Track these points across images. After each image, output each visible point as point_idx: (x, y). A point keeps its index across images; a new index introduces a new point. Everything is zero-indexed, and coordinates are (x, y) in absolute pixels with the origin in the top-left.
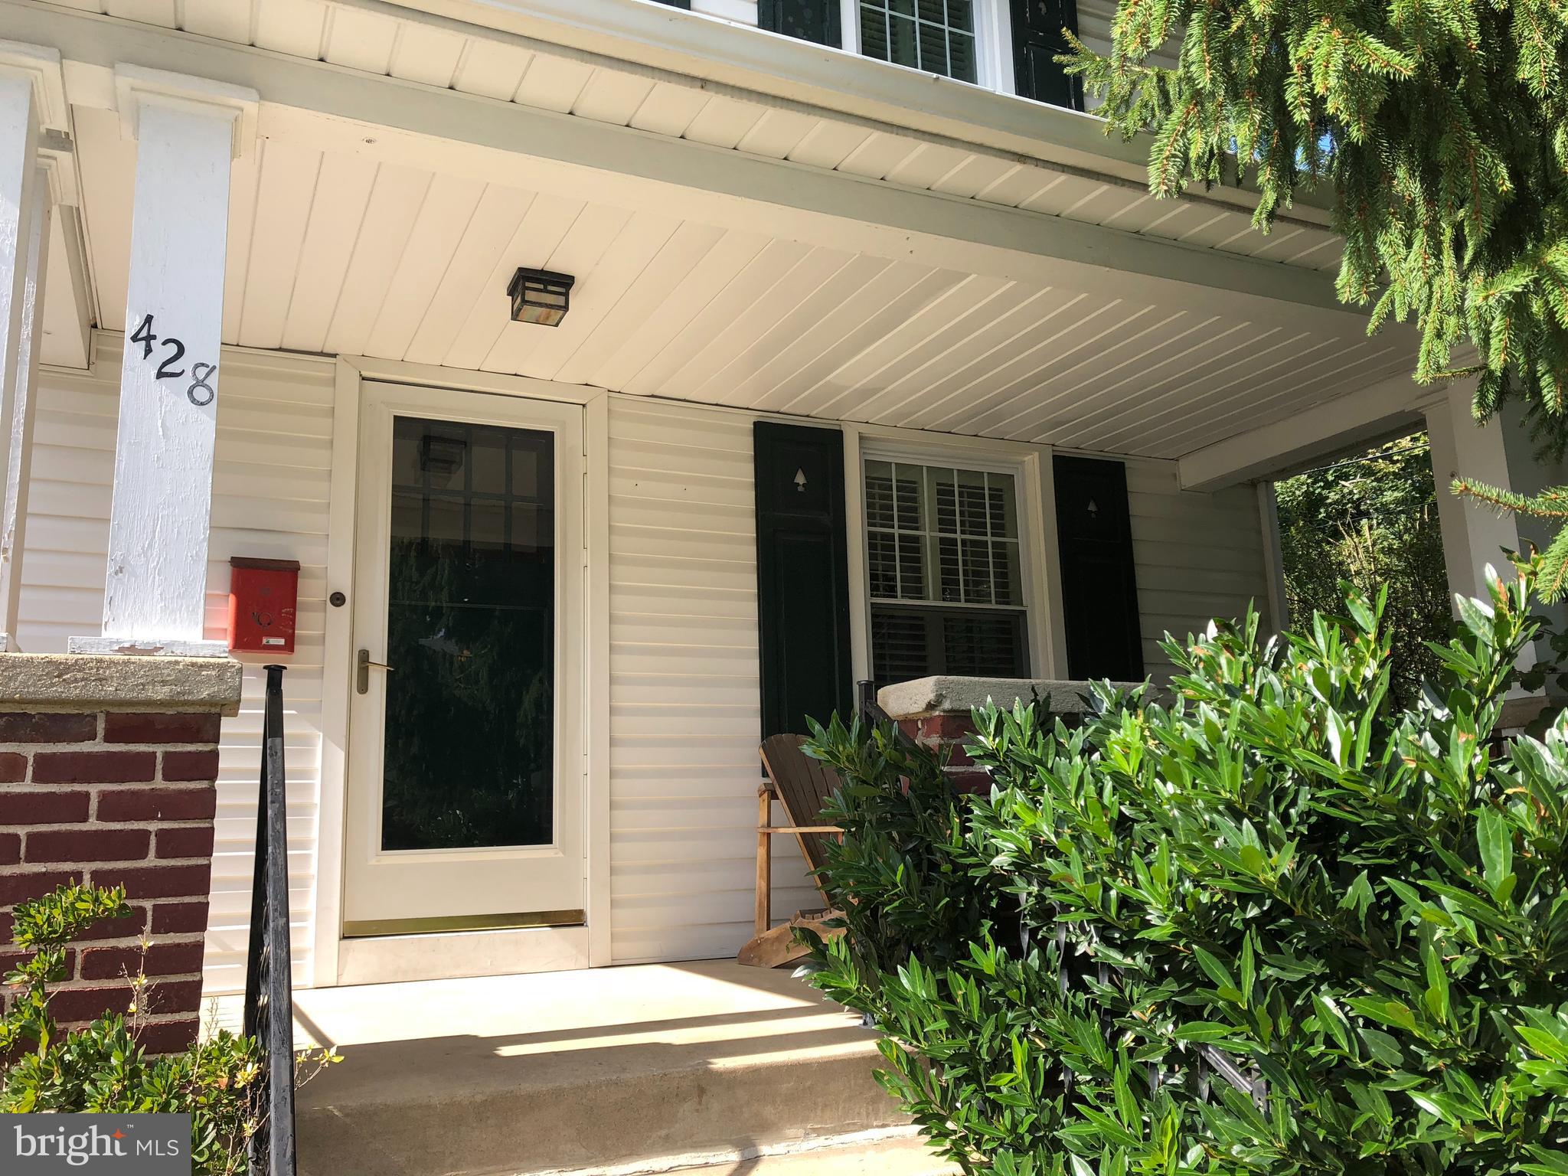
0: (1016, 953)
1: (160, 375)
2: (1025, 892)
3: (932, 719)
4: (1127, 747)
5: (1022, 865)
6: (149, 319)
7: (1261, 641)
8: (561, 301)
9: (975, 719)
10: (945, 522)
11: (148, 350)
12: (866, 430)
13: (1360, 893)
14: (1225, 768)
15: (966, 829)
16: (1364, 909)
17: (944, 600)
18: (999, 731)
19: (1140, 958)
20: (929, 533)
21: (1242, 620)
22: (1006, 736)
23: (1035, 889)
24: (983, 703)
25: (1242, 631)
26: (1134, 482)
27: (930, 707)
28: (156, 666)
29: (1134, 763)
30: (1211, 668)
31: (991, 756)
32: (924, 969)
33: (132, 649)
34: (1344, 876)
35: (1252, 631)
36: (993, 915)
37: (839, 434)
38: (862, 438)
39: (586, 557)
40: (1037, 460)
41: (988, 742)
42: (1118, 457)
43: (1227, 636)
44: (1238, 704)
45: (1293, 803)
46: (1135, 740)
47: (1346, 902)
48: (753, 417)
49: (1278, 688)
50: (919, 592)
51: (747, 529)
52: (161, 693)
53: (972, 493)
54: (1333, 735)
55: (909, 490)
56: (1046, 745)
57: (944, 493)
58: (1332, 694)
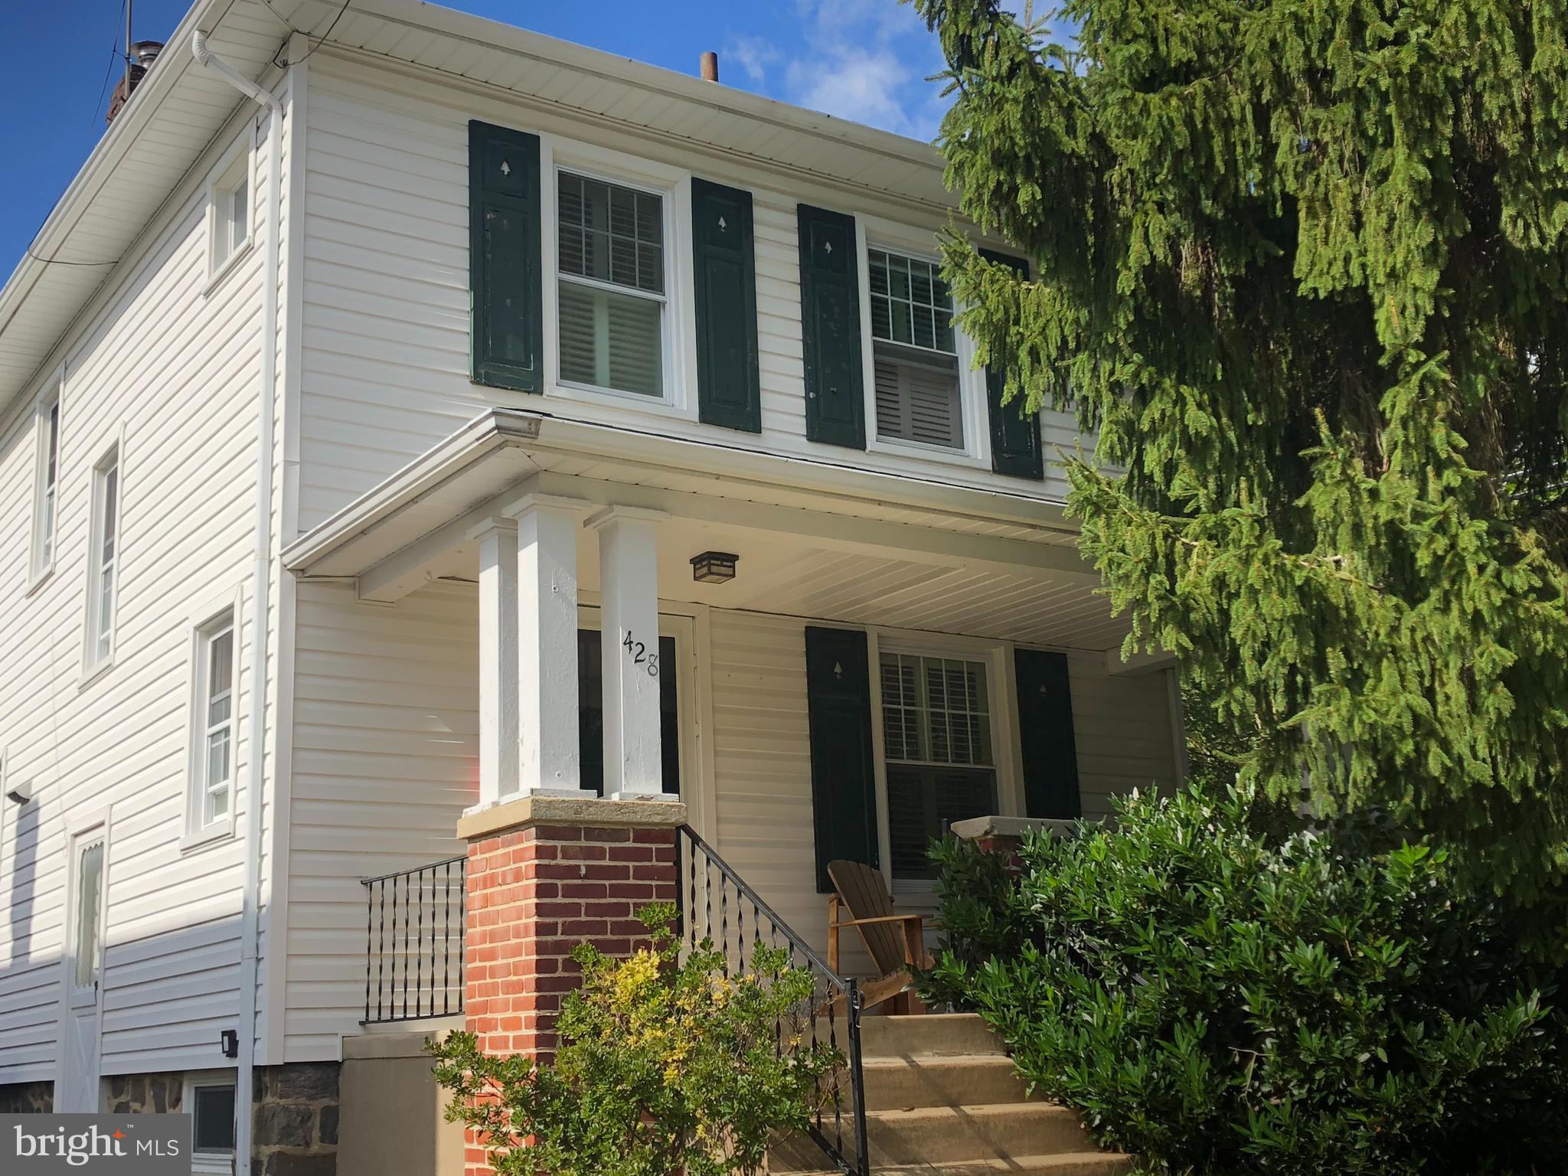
0: (1043, 952)
1: (636, 661)
2: (1048, 922)
3: (986, 840)
4: (1098, 849)
5: (1047, 908)
6: (630, 633)
7: (1159, 799)
8: (730, 571)
9: (1023, 838)
10: (935, 699)
11: (631, 649)
12: (885, 632)
13: (1191, 896)
14: (1143, 852)
15: (1017, 892)
16: (1192, 902)
17: (935, 760)
18: (1034, 844)
19: (1106, 941)
20: (924, 709)
21: (1150, 788)
22: (1038, 845)
23: (1054, 919)
24: (1026, 829)
25: (1150, 795)
26: (1074, 669)
27: (987, 833)
28: (654, 806)
29: (1103, 856)
30: (1137, 811)
31: (1030, 856)
32: (999, 963)
33: (642, 798)
34: (1184, 889)
35: (1155, 795)
36: (1031, 936)
37: (864, 635)
38: (879, 636)
39: (699, 729)
40: (1003, 654)
41: (1030, 849)
42: (1062, 650)
43: (1143, 797)
44: (1148, 826)
45: (1168, 865)
46: (1103, 845)
47: (1185, 898)
48: (805, 623)
49: (1164, 820)
50: (914, 754)
51: (802, 707)
52: (657, 819)
53: (955, 675)
54: (1180, 835)
55: (909, 672)
56: (1058, 850)
57: (934, 675)
58: (1181, 821)
